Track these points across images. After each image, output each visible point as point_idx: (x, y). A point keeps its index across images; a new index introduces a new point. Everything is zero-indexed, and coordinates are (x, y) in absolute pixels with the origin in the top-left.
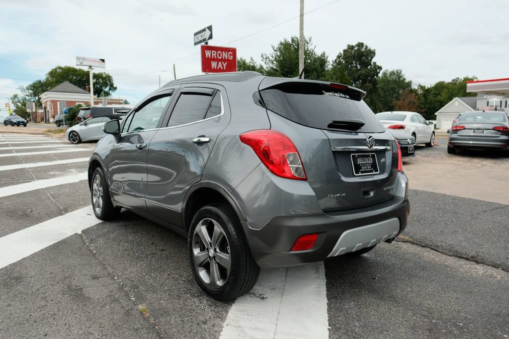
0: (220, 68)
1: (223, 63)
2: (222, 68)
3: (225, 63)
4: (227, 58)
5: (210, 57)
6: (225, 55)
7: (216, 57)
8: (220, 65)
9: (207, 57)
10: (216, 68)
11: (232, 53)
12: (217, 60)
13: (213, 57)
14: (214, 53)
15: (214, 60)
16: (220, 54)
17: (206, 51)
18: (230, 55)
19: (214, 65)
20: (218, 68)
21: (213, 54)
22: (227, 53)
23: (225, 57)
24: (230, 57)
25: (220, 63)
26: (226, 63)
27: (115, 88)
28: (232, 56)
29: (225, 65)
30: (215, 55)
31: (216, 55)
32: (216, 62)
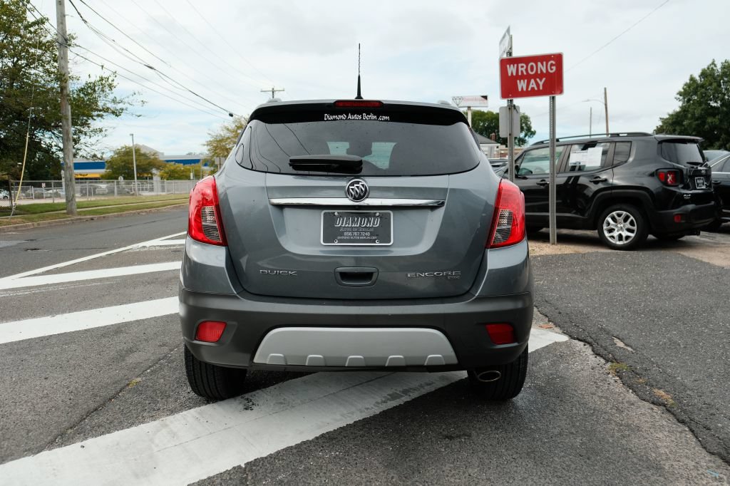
0: (533, 88)
1: (538, 80)
2: (536, 89)
3: (541, 80)
4: (545, 71)
5: (514, 74)
6: (542, 67)
7: (525, 73)
8: (533, 84)
9: (510, 74)
10: (525, 89)
11: (554, 62)
12: (528, 77)
13: (520, 74)
14: (522, 68)
15: (522, 77)
16: (532, 67)
17: (508, 66)
18: (552, 65)
19: (522, 85)
20: (529, 89)
21: (520, 69)
22: (545, 63)
23: (541, 70)
24: (552, 69)
25: (533, 81)
26: (544, 79)
27: (533, 133)
28: (554, 68)
29: (541, 83)
30: (524, 69)
31: (527, 70)
32: (526, 81)
